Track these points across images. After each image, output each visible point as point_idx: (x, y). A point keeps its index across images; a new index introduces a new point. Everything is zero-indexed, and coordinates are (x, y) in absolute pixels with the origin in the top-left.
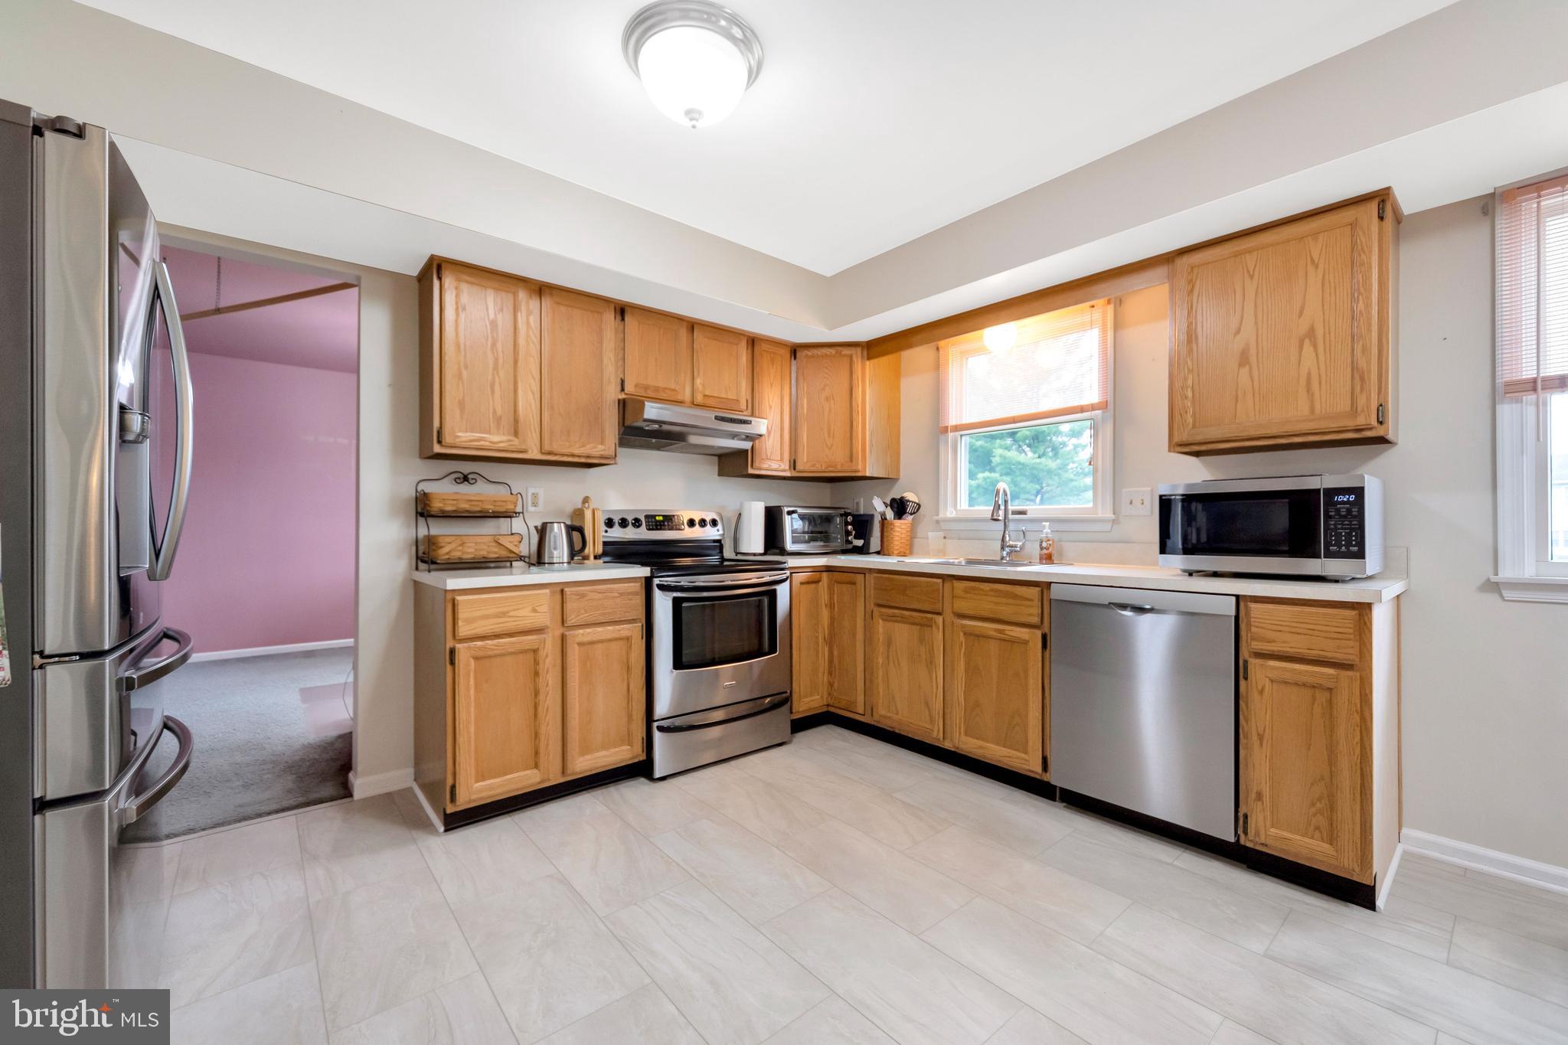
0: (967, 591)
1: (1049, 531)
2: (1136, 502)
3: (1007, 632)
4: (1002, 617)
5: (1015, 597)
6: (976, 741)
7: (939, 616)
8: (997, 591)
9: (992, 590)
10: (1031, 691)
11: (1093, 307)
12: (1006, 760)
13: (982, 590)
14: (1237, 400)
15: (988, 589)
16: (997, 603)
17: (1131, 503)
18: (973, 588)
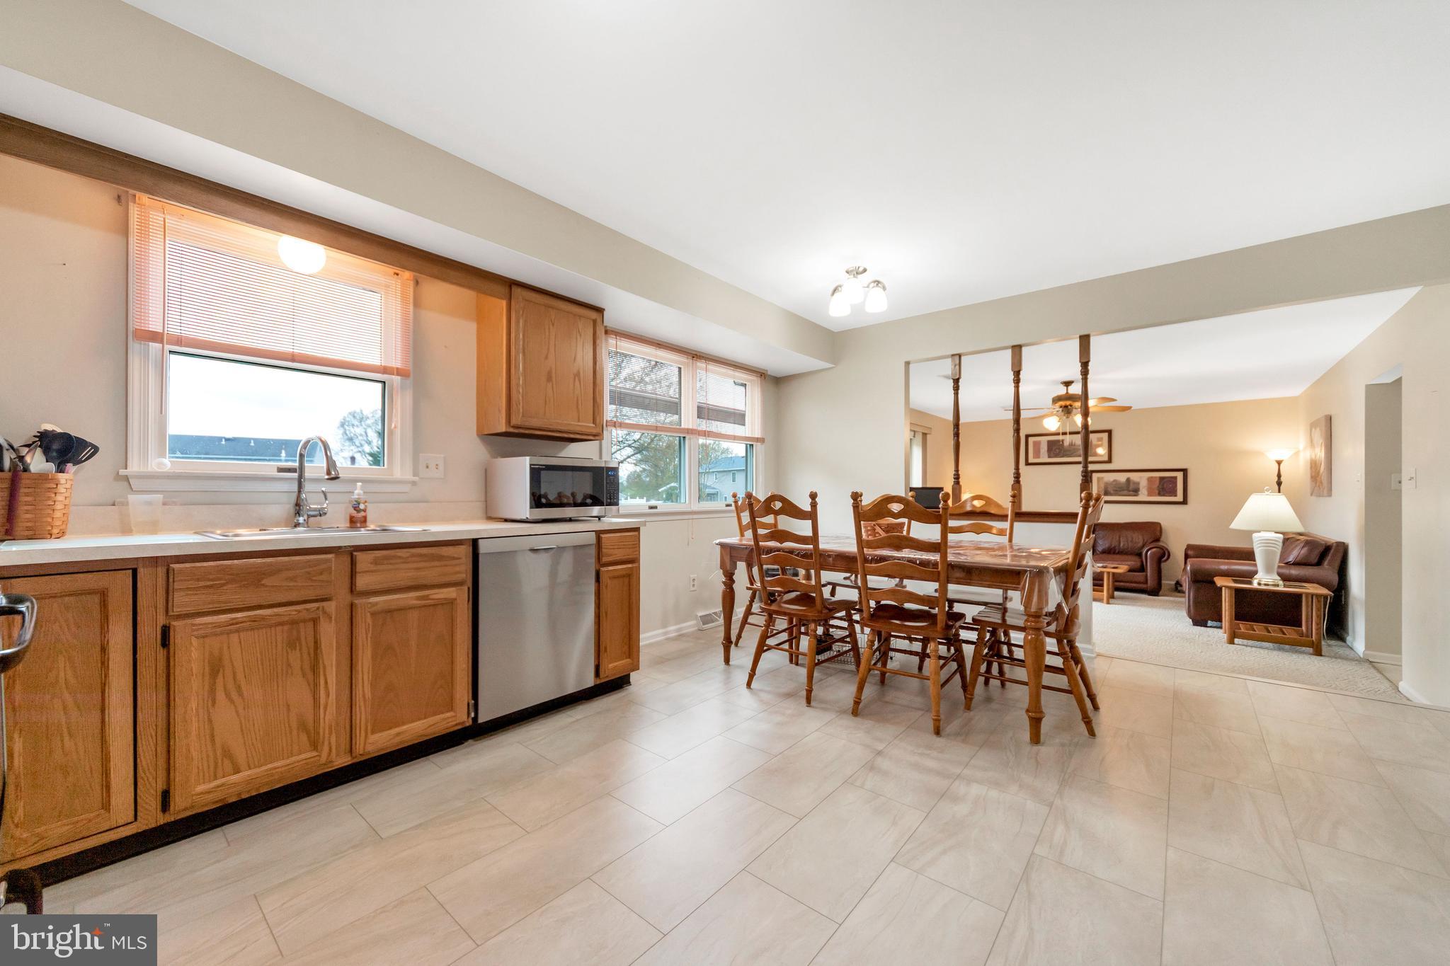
0: (376, 562)
1: (362, 492)
2: (432, 466)
3: (431, 597)
4: (424, 582)
5: (440, 558)
6: (389, 732)
7: (329, 603)
8: (421, 555)
9: (413, 556)
10: (458, 647)
11: (397, 274)
12: (430, 731)
13: (400, 557)
14: (546, 404)
15: (408, 555)
16: (418, 569)
17: (427, 467)
18: (386, 558)
